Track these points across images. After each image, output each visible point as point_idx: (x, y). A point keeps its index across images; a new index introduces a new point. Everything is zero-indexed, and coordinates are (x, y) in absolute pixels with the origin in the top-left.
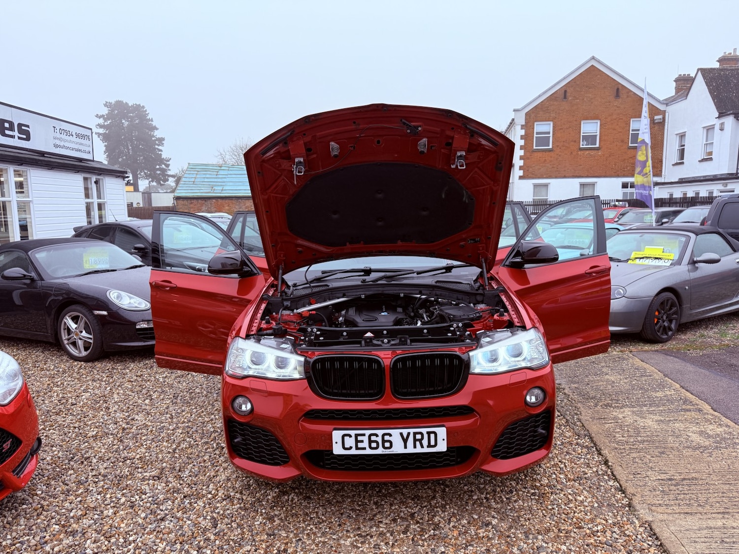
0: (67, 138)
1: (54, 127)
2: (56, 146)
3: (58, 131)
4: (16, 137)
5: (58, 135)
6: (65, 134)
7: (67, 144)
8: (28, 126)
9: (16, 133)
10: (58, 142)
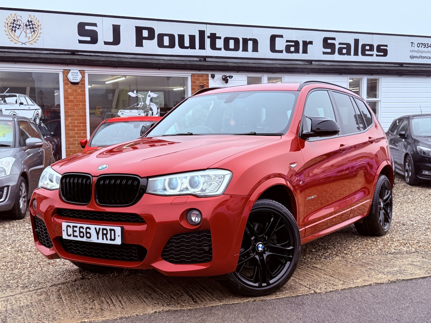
0: (426, 49)
1: (412, 43)
2: (412, 57)
3: (416, 45)
4: (375, 55)
5: (416, 48)
6: (423, 46)
7: (424, 55)
8: (386, 46)
9: (375, 52)
10: (415, 54)
